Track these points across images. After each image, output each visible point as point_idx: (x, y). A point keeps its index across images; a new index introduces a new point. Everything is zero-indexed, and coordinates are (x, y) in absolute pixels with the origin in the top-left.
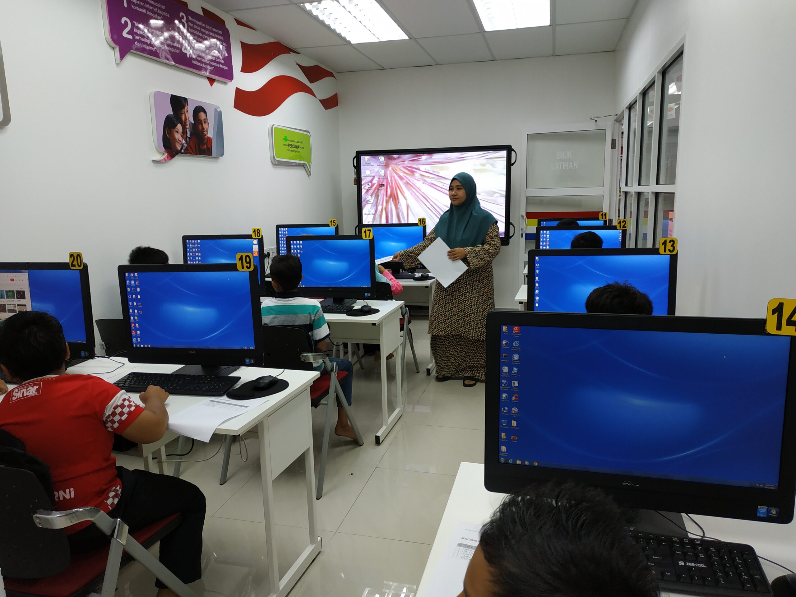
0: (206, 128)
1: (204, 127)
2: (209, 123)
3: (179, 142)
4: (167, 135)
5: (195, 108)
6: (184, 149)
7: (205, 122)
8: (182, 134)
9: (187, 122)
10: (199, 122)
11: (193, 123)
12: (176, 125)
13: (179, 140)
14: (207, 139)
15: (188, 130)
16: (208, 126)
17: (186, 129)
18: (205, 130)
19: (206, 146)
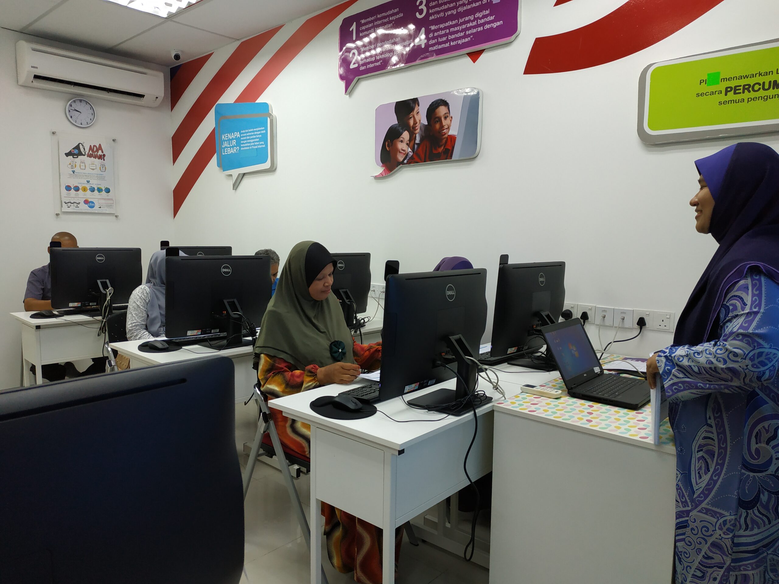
0: (447, 125)
1: (444, 124)
2: (452, 117)
3: (402, 152)
4: (387, 148)
5: (430, 105)
6: (408, 158)
7: (446, 118)
8: (408, 142)
9: (417, 126)
10: (437, 119)
11: (426, 125)
12: (401, 134)
13: (402, 150)
14: (447, 138)
15: (417, 135)
16: (451, 121)
17: (415, 135)
18: (446, 127)
19: (442, 148)
